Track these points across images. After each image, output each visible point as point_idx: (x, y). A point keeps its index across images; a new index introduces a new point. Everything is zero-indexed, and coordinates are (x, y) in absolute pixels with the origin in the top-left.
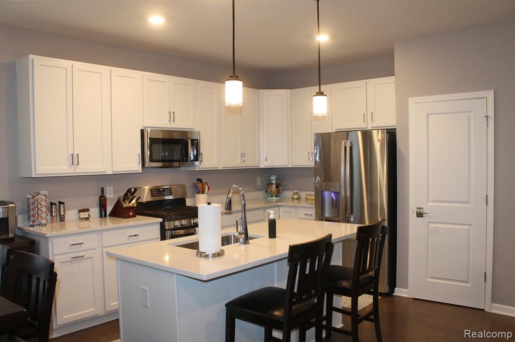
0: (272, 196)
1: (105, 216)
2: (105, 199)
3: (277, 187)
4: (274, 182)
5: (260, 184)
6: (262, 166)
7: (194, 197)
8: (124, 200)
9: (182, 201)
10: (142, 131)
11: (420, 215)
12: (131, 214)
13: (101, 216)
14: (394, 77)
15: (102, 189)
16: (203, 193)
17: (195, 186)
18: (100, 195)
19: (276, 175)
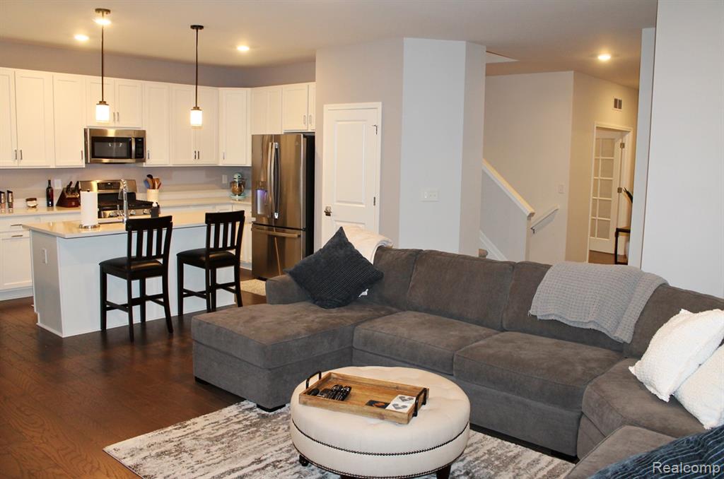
0: (235, 195)
1: (52, 205)
2: (52, 191)
3: (239, 185)
4: (237, 180)
5: (226, 182)
6: (221, 164)
7: (146, 192)
8: (67, 192)
9: (131, 196)
10: (85, 130)
11: (328, 214)
12: (73, 204)
13: (48, 205)
14: (314, 83)
15: (49, 182)
16: (154, 188)
17: (146, 181)
18: (47, 186)
19: (240, 173)
